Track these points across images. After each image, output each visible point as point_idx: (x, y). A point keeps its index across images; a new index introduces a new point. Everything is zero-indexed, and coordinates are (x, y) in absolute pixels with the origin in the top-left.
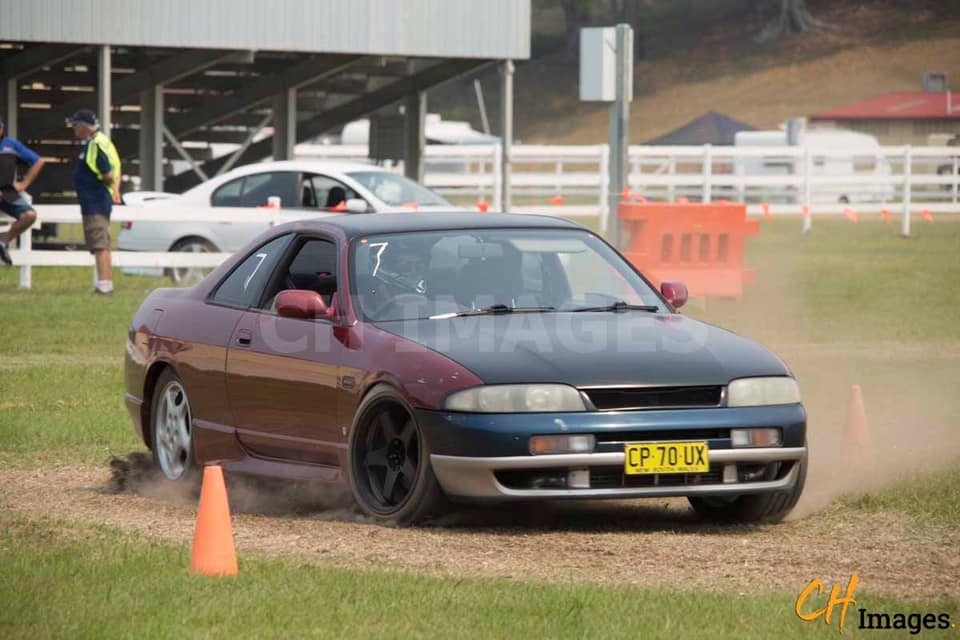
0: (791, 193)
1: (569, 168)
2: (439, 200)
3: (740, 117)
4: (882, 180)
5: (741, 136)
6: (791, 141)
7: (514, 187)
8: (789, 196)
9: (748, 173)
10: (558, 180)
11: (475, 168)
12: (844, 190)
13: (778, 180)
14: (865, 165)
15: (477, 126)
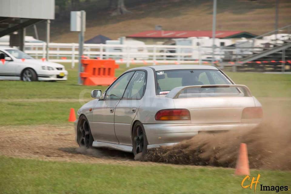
0: (121, 57)
1: (62, 49)
2: (30, 57)
3: (107, 36)
4: (146, 54)
5: (108, 41)
6: (121, 43)
7: (50, 54)
8: (120, 58)
9: (110, 51)
10: (58, 52)
11: (34, 49)
12: (135, 57)
13: (117, 53)
14: (141, 50)
15: (35, 38)
